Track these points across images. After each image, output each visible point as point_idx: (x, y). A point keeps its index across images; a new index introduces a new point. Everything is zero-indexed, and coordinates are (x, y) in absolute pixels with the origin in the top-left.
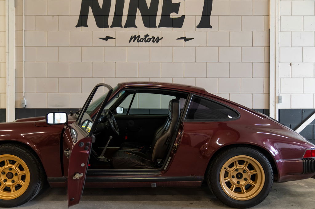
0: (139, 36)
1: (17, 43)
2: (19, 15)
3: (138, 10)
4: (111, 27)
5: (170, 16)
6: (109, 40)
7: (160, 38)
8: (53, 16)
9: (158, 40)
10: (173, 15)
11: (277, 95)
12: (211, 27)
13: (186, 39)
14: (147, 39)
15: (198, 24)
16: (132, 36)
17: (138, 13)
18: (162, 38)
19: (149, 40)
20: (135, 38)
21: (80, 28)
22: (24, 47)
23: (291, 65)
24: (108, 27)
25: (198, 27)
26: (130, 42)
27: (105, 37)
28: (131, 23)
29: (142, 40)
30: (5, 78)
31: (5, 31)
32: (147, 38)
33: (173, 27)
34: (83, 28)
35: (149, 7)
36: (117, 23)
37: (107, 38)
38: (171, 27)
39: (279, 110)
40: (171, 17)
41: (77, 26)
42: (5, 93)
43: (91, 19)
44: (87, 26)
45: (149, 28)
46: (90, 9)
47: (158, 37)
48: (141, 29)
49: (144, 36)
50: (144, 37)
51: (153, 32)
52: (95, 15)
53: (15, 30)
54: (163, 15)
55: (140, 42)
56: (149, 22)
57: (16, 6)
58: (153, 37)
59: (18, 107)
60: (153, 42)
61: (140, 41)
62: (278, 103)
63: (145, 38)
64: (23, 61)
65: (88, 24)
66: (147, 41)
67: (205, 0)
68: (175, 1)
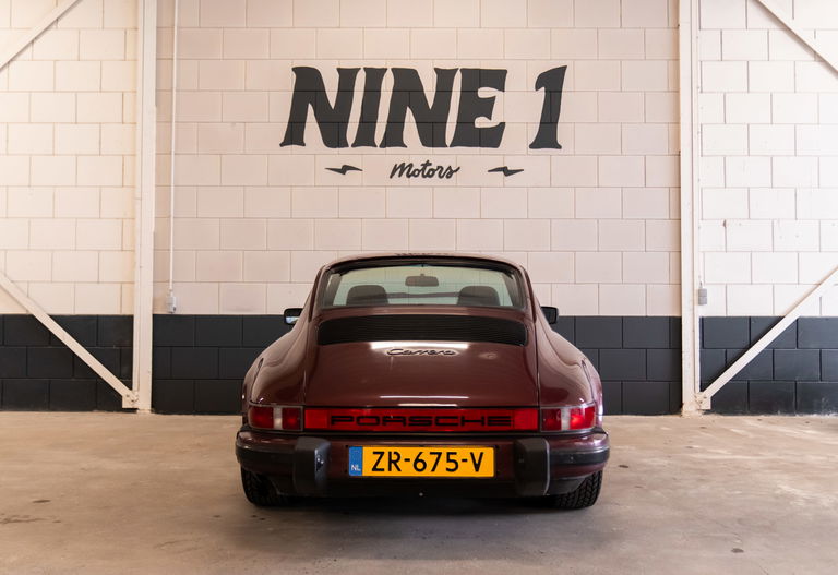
0: (411, 165)
1: (158, 179)
2: (163, 121)
4: (354, 146)
5: (474, 123)
6: (348, 172)
7: (453, 169)
8: (234, 123)
9: (450, 172)
10: (481, 122)
11: (697, 287)
12: (559, 147)
13: (507, 172)
14: (427, 171)
15: (531, 140)
16: (396, 165)
17: (409, 117)
18: (459, 168)
19: (431, 173)
20: (401, 169)
21: (288, 148)
22: (173, 187)
23: (724, 224)
24: (347, 146)
25: (534, 146)
26: (391, 177)
27: (340, 167)
28: (394, 138)
29: (416, 173)
30: (134, 251)
31: (134, 155)
32: (428, 168)
33: (480, 146)
34: (295, 148)
35: (430, 105)
36: (365, 138)
37: (344, 170)
38: (477, 146)
39: (702, 320)
40: (477, 125)
41: (282, 145)
42: (133, 283)
43: (312, 128)
44: (304, 145)
45: (432, 149)
46: (310, 109)
47: (450, 168)
48: (414, 149)
49: (422, 165)
50: (421, 168)
51: (440, 157)
52: (320, 123)
53: (154, 153)
54: (460, 122)
55: (412, 178)
56: (431, 137)
57: (157, 104)
58: (438, 167)
59: (160, 312)
60: (440, 177)
61: (413, 174)
62: (700, 303)
63: (423, 170)
64: (170, 217)
65: (306, 139)
66: (428, 175)
67: (546, 91)
68: (484, 93)
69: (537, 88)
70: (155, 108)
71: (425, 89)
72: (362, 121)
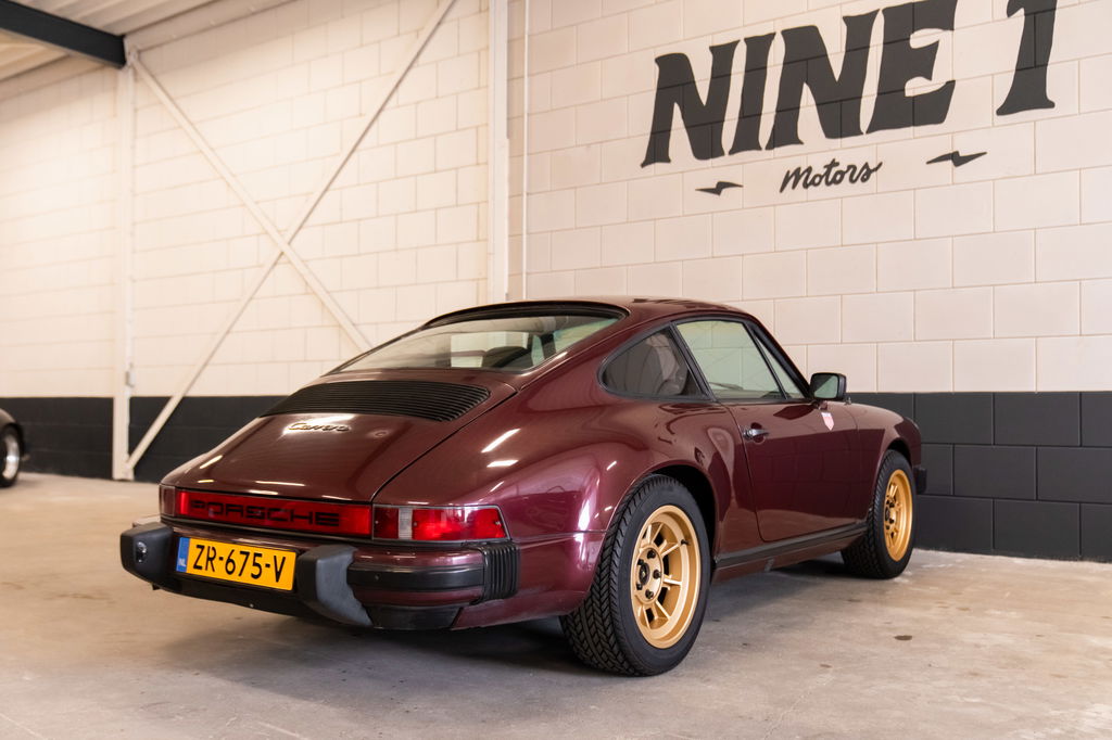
0: (809, 170)
1: (511, 227)
2: (515, 155)
3: (806, 89)
4: (732, 152)
5: (903, 90)
6: (725, 191)
7: (871, 167)
8: (589, 145)
9: (867, 172)
10: (916, 87)
12: (1051, 105)
13: (957, 159)
14: (833, 175)
15: (1000, 100)
16: (788, 172)
17: (807, 98)
18: (880, 165)
19: (838, 177)
21: (651, 168)
22: (525, 236)
24: (723, 154)
25: (1002, 111)
26: (782, 190)
27: (714, 186)
28: (785, 133)
29: (817, 180)
31: (488, 202)
32: (834, 170)
33: (914, 124)
34: (658, 167)
35: (837, 77)
36: (747, 139)
37: (720, 188)
38: (909, 126)
40: (908, 93)
41: (643, 165)
43: (679, 137)
44: (668, 161)
45: (839, 140)
46: (677, 108)
47: (866, 166)
48: (814, 145)
49: (825, 167)
50: (823, 171)
51: (849, 151)
52: (688, 127)
53: (507, 195)
54: (882, 93)
55: (811, 187)
56: (839, 122)
57: (509, 135)
58: (849, 167)
60: (852, 181)
61: (813, 183)
63: (827, 174)
64: (522, 273)
65: (672, 153)
66: (835, 181)
67: (1026, 15)
68: (919, 39)
69: (1011, 11)
70: (506, 141)
71: (829, 52)
72: (743, 116)
